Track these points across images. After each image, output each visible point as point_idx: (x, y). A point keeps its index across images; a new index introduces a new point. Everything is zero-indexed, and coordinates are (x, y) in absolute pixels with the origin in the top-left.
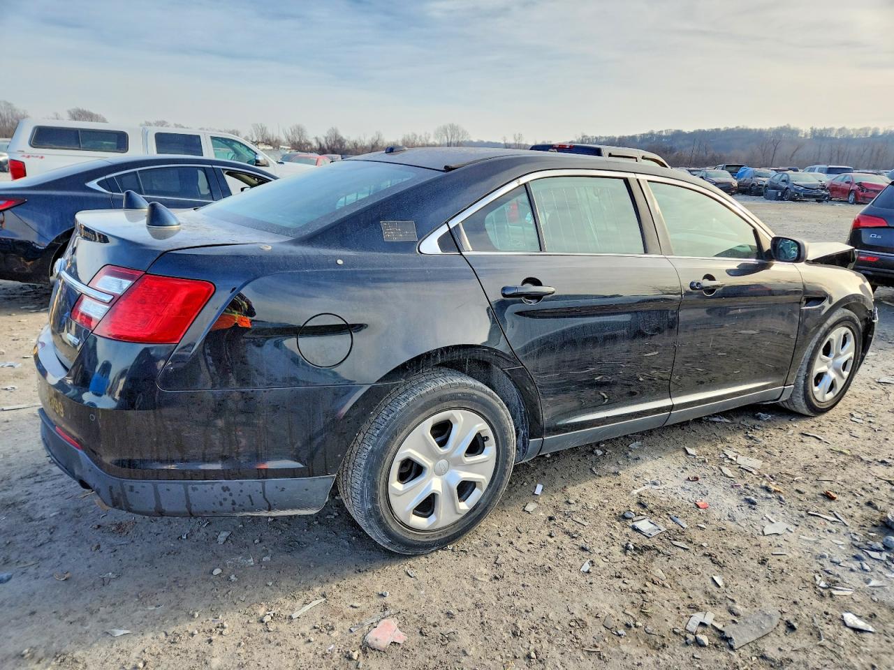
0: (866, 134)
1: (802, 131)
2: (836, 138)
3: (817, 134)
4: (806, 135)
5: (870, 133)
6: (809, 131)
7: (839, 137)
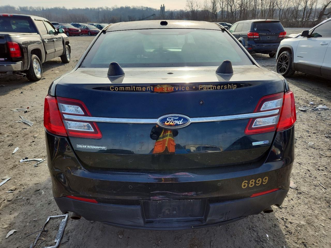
0: (40, 9)
1: (16, 8)
2: (30, 11)
3: (22, 9)
4: (18, 9)
5: (41, 9)
6: (19, 8)
7: (31, 10)
